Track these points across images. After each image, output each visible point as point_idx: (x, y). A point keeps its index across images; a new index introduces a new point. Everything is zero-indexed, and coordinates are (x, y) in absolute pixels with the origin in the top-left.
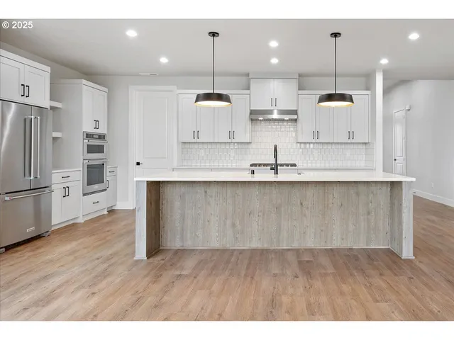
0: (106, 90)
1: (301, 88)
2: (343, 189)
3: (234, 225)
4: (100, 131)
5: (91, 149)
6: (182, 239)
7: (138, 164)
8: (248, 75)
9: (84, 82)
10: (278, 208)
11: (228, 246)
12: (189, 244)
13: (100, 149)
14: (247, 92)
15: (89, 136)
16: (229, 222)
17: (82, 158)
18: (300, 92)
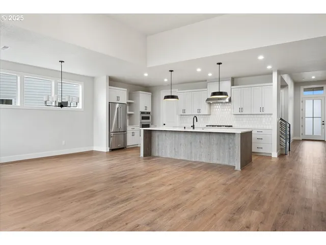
0: (151, 93)
1: (233, 85)
2: (217, 136)
3: (175, 149)
4: (147, 111)
5: (143, 118)
6: (158, 153)
7: (164, 124)
8: (206, 81)
9: (141, 92)
10: (191, 143)
11: (173, 157)
12: (160, 155)
13: (148, 118)
14: (206, 89)
15: (142, 113)
16: (173, 148)
17: (139, 122)
18: (232, 87)
